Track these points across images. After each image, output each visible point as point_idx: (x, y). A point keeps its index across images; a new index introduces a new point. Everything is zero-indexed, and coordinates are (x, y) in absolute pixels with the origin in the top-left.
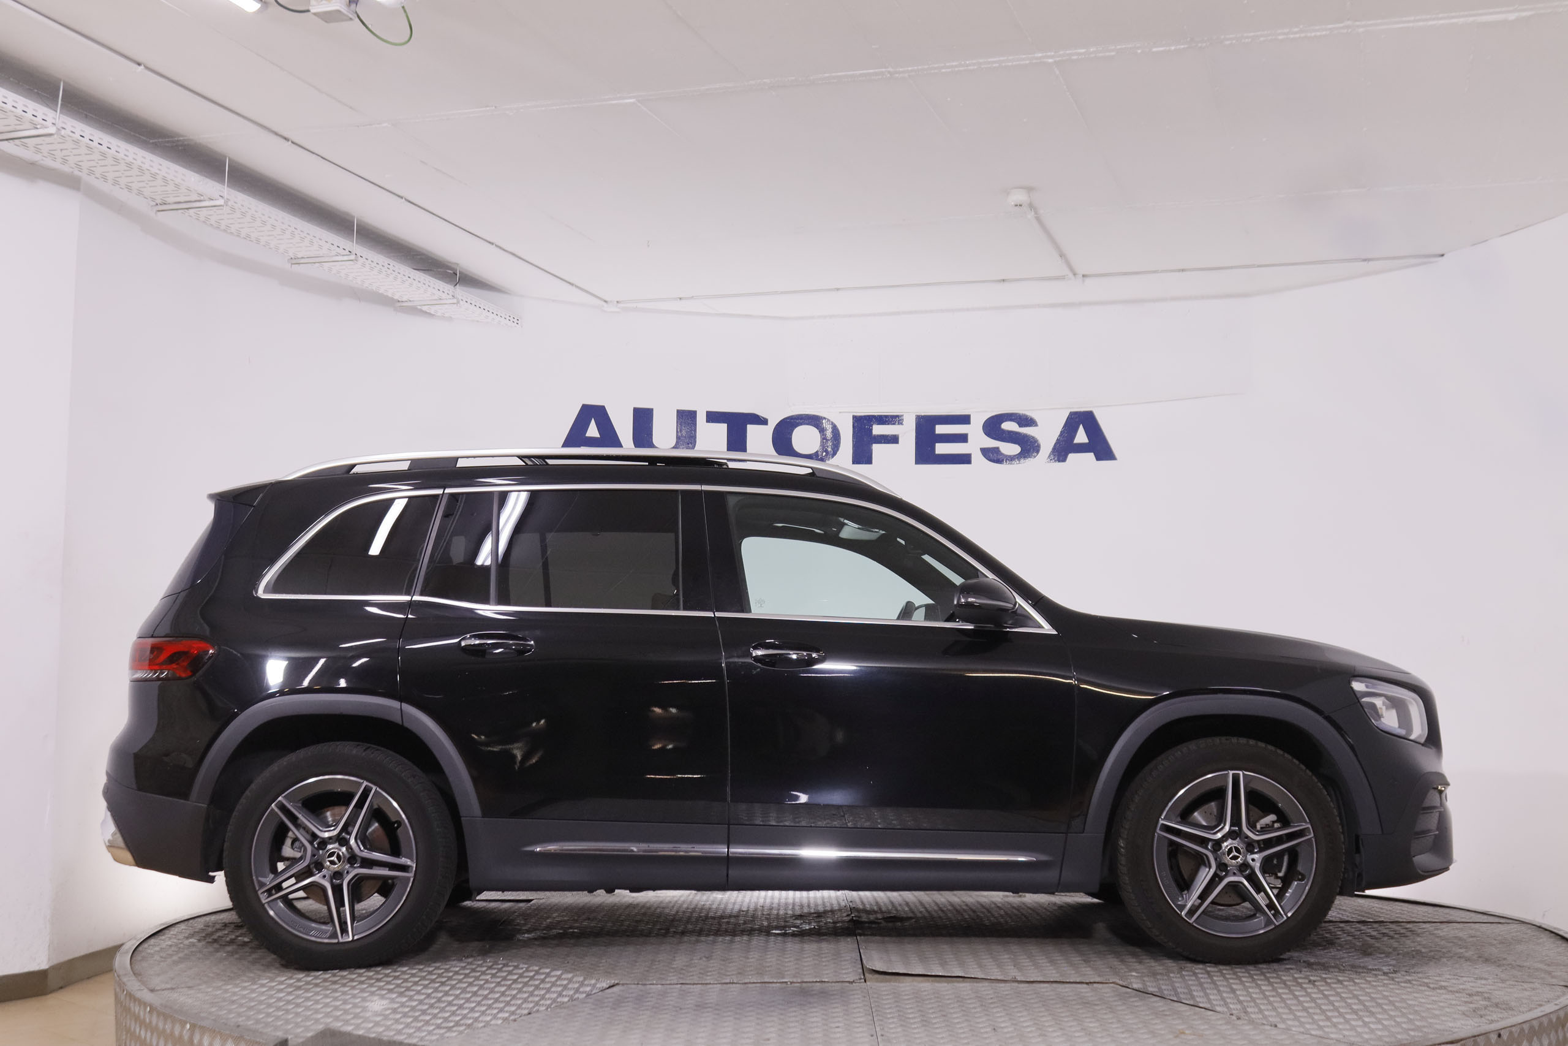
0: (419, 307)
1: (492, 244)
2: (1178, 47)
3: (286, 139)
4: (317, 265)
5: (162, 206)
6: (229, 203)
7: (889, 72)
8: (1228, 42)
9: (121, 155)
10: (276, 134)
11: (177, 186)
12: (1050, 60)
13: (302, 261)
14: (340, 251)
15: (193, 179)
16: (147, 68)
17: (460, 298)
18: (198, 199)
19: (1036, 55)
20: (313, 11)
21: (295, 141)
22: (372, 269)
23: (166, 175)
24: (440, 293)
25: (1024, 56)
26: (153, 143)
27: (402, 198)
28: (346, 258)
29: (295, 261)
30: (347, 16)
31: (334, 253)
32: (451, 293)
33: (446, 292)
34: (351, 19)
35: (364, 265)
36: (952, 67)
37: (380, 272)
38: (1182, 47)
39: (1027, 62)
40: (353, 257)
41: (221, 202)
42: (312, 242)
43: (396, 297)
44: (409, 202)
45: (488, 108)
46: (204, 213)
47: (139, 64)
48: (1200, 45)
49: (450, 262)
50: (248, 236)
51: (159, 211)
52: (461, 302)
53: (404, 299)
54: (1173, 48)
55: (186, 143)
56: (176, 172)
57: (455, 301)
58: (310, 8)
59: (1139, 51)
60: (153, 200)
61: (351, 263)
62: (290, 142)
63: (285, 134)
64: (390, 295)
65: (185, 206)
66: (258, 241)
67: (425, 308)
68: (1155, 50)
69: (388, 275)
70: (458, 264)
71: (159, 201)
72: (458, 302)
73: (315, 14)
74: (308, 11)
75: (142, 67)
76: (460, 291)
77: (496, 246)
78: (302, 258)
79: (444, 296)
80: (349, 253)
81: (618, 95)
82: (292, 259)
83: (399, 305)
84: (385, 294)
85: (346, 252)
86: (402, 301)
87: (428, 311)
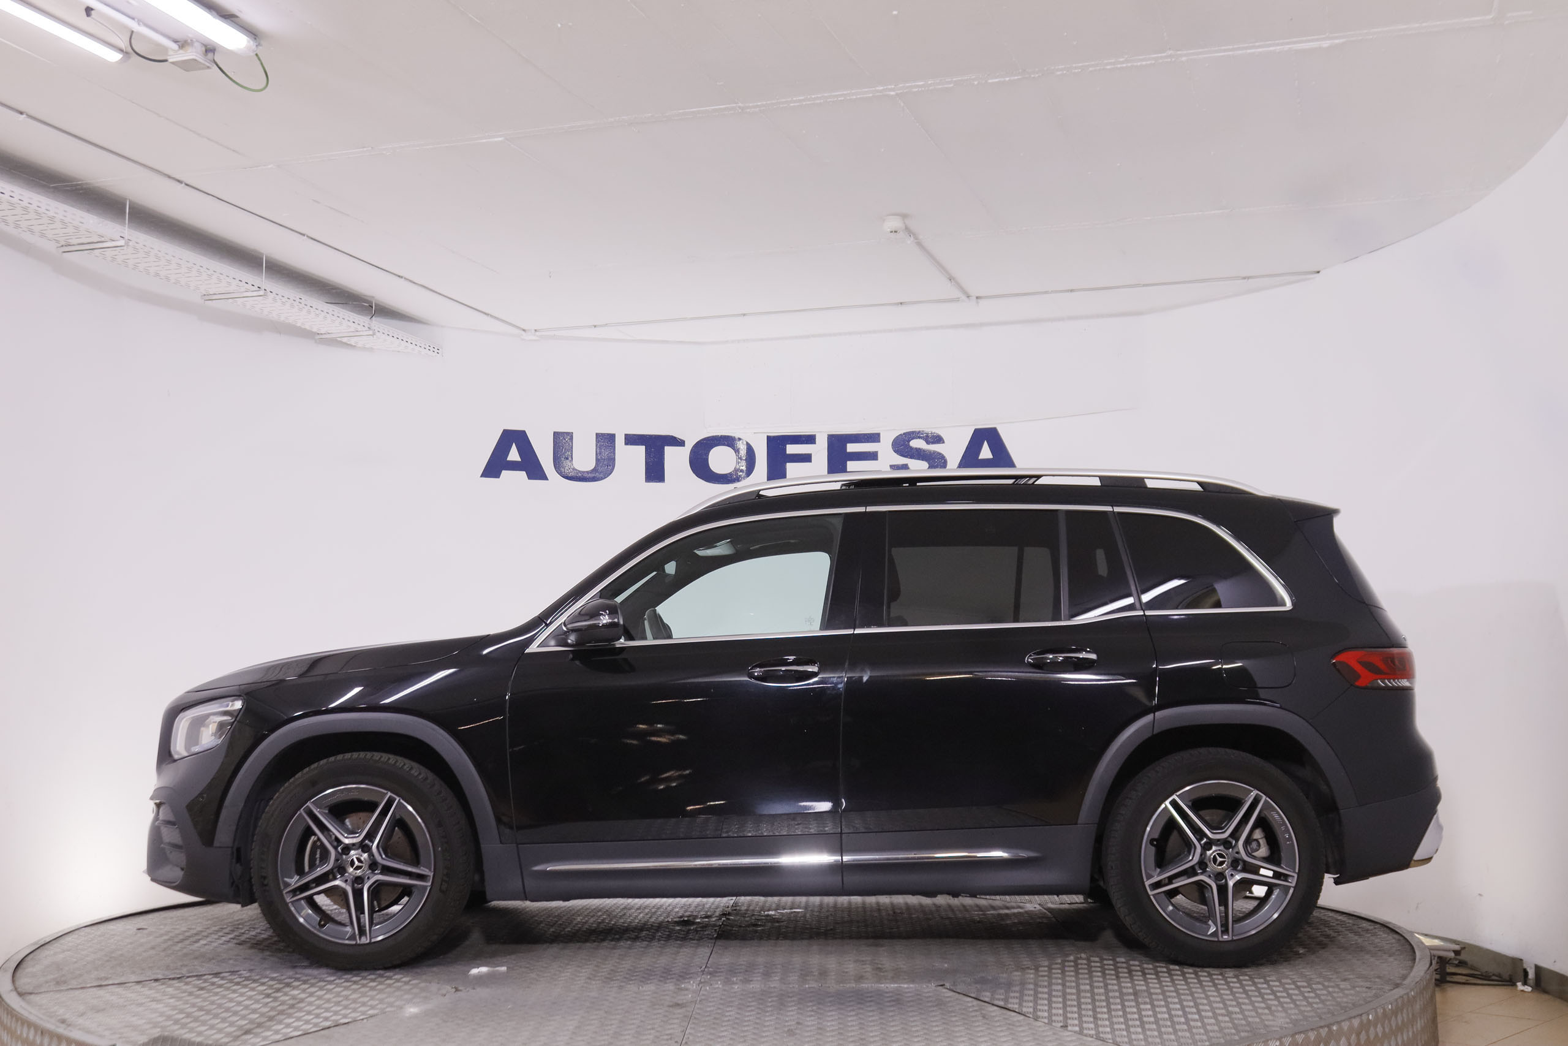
0: (339, 339)
1: (402, 277)
2: (1012, 78)
3: (180, 182)
4: (230, 300)
5: (67, 247)
6: (131, 243)
7: (739, 107)
8: (1058, 73)
9: (15, 200)
10: (169, 177)
11: (76, 228)
12: (892, 93)
13: (215, 297)
14: (249, 287)
15: (91, 221)
16: (30, 116)
17: (377, 329)
18: (100, 240)
19: (877, 88)
20: (170, 60)
21: (188, 183)
22: (283, 303)
23: (64, 218)
24: (355, 325)
25: (867, 90)
26: (53, 187)
27: (304, 235)
28: (255, 294)
29: (207, 297)
30: (204, 64)
31: (243, 289)
32: (367, 325)
33: (363, 324)
34: (208, 67)
35: (275, 300)
36: (800, 101)
37: (292, 306)
38: (1016, 78)
39: (871, 95)
40: (262, 293)
41: (122, 242)
42: (219, 279)
43: (315, 330)
44: (312, 238)
45: (365, 149)
46: (109, 253)
47: (21, 113)
48: (1033, 76)
49: (365, 296)
50: (157, 275)
51: (64, 252)
52: (377, 334)
53: (323, 331)
54: (1007, 79)
55: (84, 186)
56: (74, 214)
57: (371, 332)
58: (168, 58)
59: (976, 83)
60: (57, 241)
61: (262, 298)
62: (183, 185)
63: (178, 177)
64: (308, 328)
65: (89, 247)
66: (168, 279)
67: (345, 340)
68: (990, 81)
69: (300, 310)
70: (373, 297)
71: (63, 243)
72: (374, 334)
73: (173, 63)
74: (166, 61)
75: (24, 116)
76: (377, 323)
77: (406, 279)
78: (214, 294)
79: (360, 328)
80: (258, 289)
81: (487, 134)
82: (205, 295)
83: (319, 337)
84: (303, 327)
85: (256, 288)
86: (321, 334)
87: (349, 343)
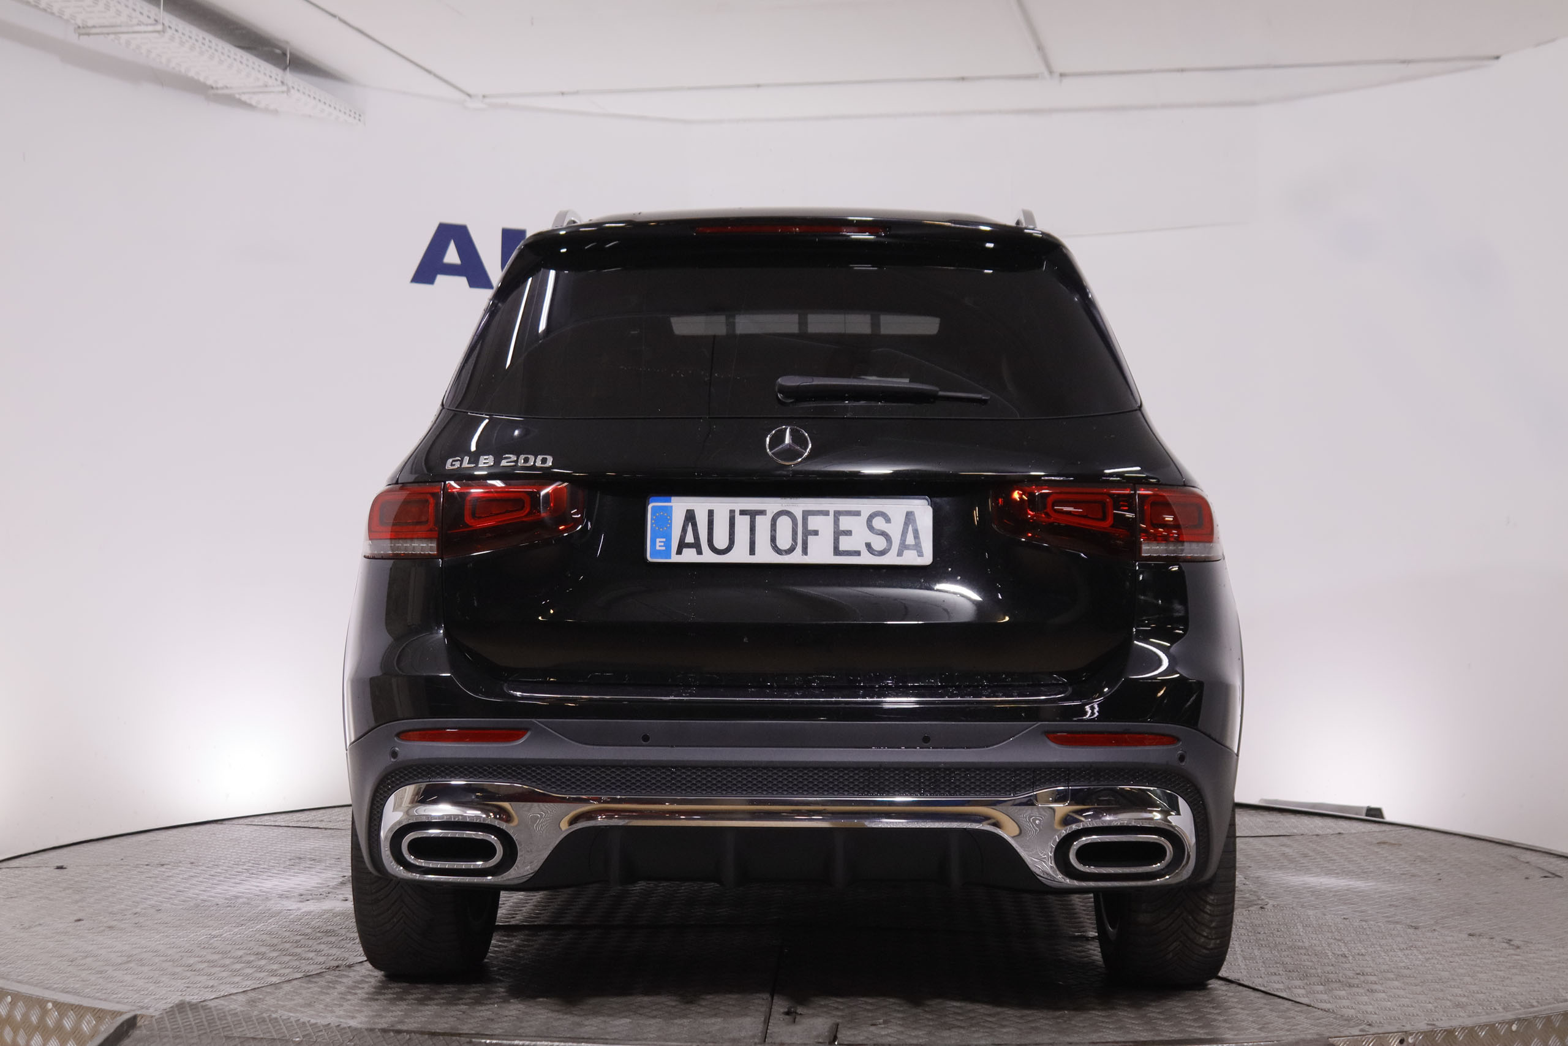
0: (237, 96)
1: (334, 16)
4: (112, 37)
13: (94, 31)
14: (144, 19)
17: (290, 85)
22: (182, 43)
24: (265, 78)
28: (150, 28)
29: (83, 30)
31: (135, 21)
32: (279, 79)
33: (274, 76)
35: (172, 39)
37: (192, 48)
40: (159, 27)
43: (210, 82)
49: (278, 40)
52: (292, 91)
53: (220, 85)
57: (284, 88)
61: (156, 35)
64: (202, 79)
67: (244, 98)
70: (287, 43)
72: (288, 91)
76: (292, 78)
77: (341, 20)
78: (94, 27)
79: (270, 82)
80: (154, 22)
82: (79, 27)
83: (212, 92)
84: (196, 77)
85: (151, 21)
86: (217, 88)
87: (248, 101)
